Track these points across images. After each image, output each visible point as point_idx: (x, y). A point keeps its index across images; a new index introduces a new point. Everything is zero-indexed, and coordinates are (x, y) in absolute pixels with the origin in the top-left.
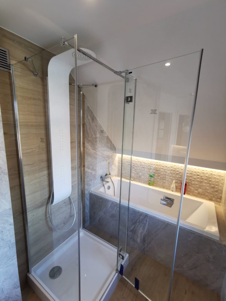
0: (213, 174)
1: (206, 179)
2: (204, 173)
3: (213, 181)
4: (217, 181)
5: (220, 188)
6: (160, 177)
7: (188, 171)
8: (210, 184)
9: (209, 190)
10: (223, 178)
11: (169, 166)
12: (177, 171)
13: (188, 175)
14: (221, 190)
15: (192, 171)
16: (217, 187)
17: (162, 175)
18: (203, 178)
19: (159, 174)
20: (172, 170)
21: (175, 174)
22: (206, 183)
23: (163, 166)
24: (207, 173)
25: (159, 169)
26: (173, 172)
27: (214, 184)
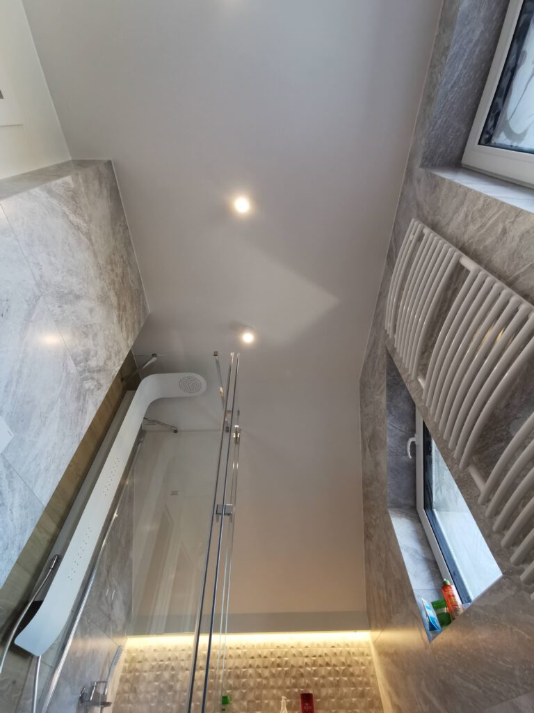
0: (351, 653)
1: (343, 670)
2: (335, 654)
3: (357, 672)
4: (364, 670)
5: (374, 692)
6: (248, 699)
7: (307, 657)
8: (354, 685)
9: (358, 708)
10: (369, 658)
11: (265, 652)
12: (284, 663)
13: (309, 669)
14: (379, 699)
15: (314, 654)
16: (369, 690)
17: (252, 689)
18: (337, 671)
19: (245, 689)
20: (273, 663)
21: (282, 675)
22: (347, 684)
23: (253, 658)
24: (341, 652)
25: (244, 670)
26: (276, 671)
27: (361, 683)
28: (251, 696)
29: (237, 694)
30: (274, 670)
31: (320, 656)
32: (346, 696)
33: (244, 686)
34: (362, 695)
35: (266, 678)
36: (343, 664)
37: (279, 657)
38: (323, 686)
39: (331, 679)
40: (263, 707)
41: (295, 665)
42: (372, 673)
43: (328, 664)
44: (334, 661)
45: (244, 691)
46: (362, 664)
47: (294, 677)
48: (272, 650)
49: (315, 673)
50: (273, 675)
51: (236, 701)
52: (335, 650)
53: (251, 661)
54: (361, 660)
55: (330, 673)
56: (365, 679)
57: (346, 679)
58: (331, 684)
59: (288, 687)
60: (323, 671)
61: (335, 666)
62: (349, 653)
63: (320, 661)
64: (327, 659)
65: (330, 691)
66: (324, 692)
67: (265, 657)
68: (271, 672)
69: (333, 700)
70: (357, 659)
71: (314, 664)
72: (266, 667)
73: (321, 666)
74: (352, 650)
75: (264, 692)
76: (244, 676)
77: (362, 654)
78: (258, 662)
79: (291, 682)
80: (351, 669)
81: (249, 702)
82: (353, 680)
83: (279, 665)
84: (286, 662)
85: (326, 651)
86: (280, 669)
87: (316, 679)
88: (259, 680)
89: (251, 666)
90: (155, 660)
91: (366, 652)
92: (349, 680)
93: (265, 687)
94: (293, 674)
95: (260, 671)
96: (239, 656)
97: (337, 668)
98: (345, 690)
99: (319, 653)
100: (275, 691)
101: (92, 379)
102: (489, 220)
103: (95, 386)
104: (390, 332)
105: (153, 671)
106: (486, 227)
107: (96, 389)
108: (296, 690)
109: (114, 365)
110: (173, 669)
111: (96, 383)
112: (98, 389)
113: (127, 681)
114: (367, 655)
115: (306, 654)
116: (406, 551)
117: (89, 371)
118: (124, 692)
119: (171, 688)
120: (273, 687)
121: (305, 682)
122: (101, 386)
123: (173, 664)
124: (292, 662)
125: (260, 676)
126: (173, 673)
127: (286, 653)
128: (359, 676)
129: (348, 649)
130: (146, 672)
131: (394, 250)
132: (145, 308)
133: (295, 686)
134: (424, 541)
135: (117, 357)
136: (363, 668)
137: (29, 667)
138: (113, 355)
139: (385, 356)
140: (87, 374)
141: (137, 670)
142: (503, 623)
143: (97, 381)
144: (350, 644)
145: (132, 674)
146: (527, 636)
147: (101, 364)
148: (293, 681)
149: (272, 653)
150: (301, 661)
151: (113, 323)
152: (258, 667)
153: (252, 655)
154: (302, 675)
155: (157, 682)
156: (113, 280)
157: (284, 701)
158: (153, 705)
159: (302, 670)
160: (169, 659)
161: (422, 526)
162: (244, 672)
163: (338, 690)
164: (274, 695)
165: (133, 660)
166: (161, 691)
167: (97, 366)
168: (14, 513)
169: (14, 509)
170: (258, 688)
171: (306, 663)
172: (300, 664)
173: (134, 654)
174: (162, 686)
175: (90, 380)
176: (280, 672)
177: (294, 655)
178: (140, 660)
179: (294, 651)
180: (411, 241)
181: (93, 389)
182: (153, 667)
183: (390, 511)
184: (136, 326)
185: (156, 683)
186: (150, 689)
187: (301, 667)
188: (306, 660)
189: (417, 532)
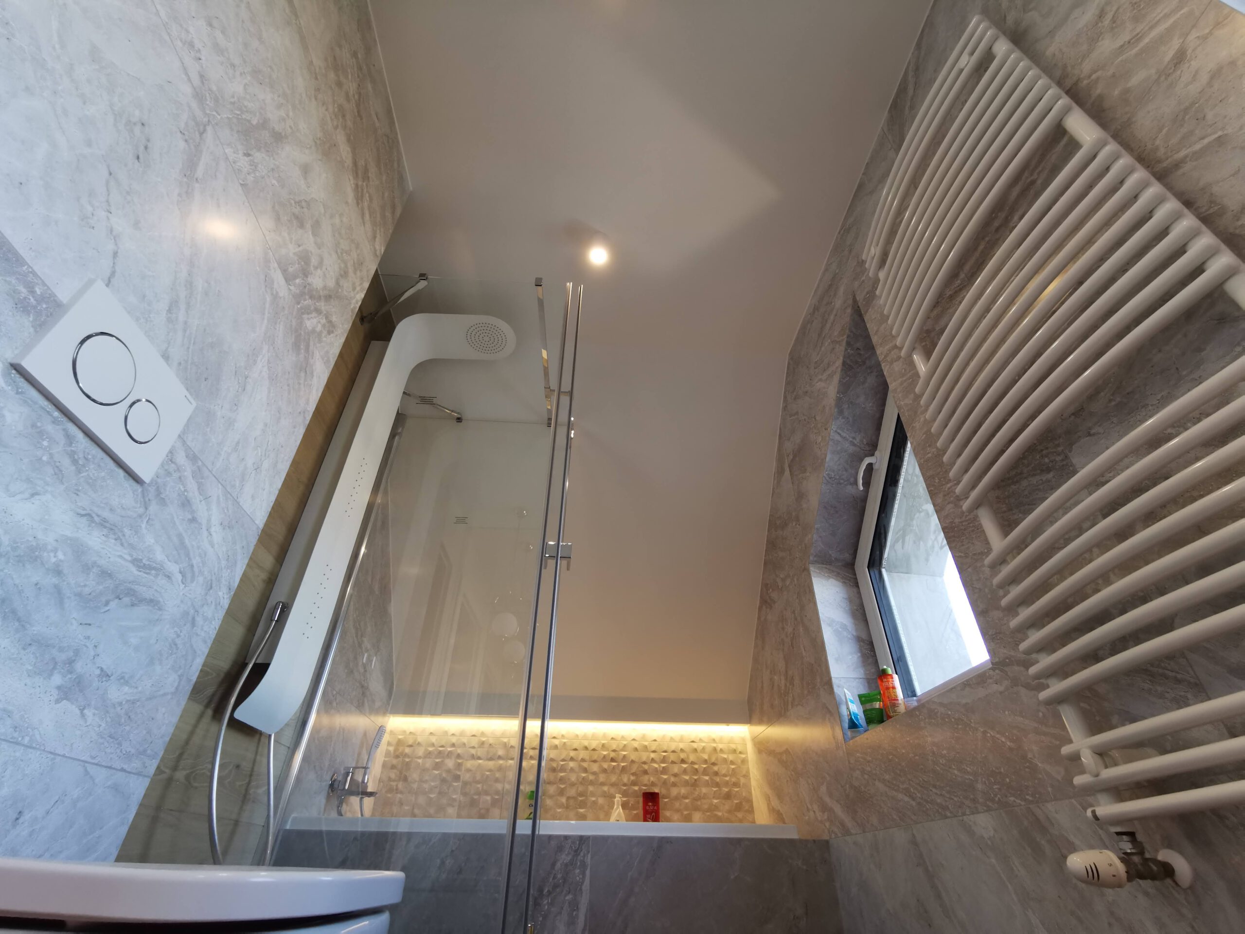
0: (718, 749)
1: (705, 768)
2: (696, 750)
3: (724, 772)
4: (733, 769)
5: (744, 794)
6: (568, 795)
7: (654, 752)
8: (717, 785)
9: (719, 811)
10: (743, 756)
11: (594, 744)
12: (621, 757)
13: (656, 765)
14: (749, 801)
15: (665, 748)
16: (737, 792)
17: (573, 785)
18: (696, 770)
19: (564, 783)
20: (605, 756)
21: (618, 771)
22: (707, 784)
23: (576, 750)
24: (704, 748)
25: (562, 763)
26: (609, 766)
27: (727, 784)
28: (572, 792)
29: (552, 789)
30: (605, 765)
31: (674, 752)
32: (705, 797)
33: (562, 780)
34: (728, 796)
35: (594, 773)
36: (706, 761)
37: (614, 751)
38: (674, 785)
39: (687, 778)
40: (589, 804)
41: (637, 760)
42: (744, 772)
43: (683, 761)
44: (692, 758)
45: (562, 786)
46: (732, 763)
47: (633, 774)
48: (603, 742)
49: (664, 771)
50: (605, 771)
51: (551, 797)
52: (695, 745)
53: (572, 754)
54: (731, 757)
55: (685, 771)
56: (734, 780)
57: (707, 778)
58: (686, 783)
59: (625, 785)
60: (676, 769)
61: (693, 763)
62: (715, 749)
63: (673, 757)
64: (683, 756)
65: (683, 791)
66: (674, 791)
67: (594, 750)
68: (601, 766)
69: (687, 801)
70: (725, 756)
71: (664, 760)
72: (595, 761)
73: (673, 762)
74: (720, 746)
75: (591, 788)
76: (563, 769)
77: (734, 751)
78: (582, 754)
79: (629, 779)
80: (716, 768)
81: (568, 798)
82: (718, 779)
83: (613, 760)
84: (624, 756)
85: (681, 746)
86: (614, 764)
87: (665, 777)
88: (584, 775)
89: (572, 759)
90: (433, 745)
91: (740, 748)
92: (711, 779)
93: (592, 783)
94: (633, 771)
95: (585, 765)
96: (556, 747)
97: (696, 766)
98: (704, 790)
99: (673, 748)
100: (606, 788)
101: (318, 311)
102: (1152, 28)
103: (324, 326)
104: (871, 266)
105: (429, 758)
106: (1142, 45)
107: (325, 333)
108: (636, 788)
109: (354, 289)
110: (459, 756)
111: (324, 321)
112: (329, 332)
113: (393, 767)
114: (740, 753)
115: (653, 748)
116: (830, 625)
117: (312, 297)
118: (390, 779)
119: (457, 778)
120: (603, 784)
121: (649, 780)
122: (334, 326)
123: (459, 751)
124: (633, 756)
125: (585, 770)
126: (460, 761)
127: (625, 746)
128: (725, 775)
129: (714, 745)
130: (420, 758)
131: (911, 92)
132: (402, 178)
133: (634, 783)
134: (859, 613)
135: (358, 273)
136: (733, 767)
137: (258, 747)
138: (351, 270)
139: (849, 311)
140: (308, 302)
141: (406, 755)
142: (973, 725)
143: (327, 318)
144: (717, 741)
145: (401, 759)
146: (1008, 743)
147: (331, 284)
148: (632, 778)
149: (603, 745)
150: (644, 756)
151: (347, 203)
152: (583, 760)
153: (575, 746)
154: (645, 772)
155: (437, 770)
156: (341, 107)
157: (618, 799)
158: (432, 796)
159: (646, 767)
160: (453, 745)
161: (859, 593)
162: (562, 765)
163: (695, 790)
164: (605, 792)
165: (400, 743)
166: (444, 781)
167: (325, 288)
168: (214, 534)
169: (213, 530)
170: (581, 783)
171: (653, 759)
172: (644, 759)
173: (400, 737)
174: (444, 775)
175: (314, 314)
176: (614, 767)
177: (636, 749)
178: (410, 743)
179: (636, 744)
180: (962, 70)
181: (321, 332)
182: (430, 753)
183: (812, 569)
184: (388, 214)
185: (436, 772)
186: (427, 778)
187: (645, 763)
188: (653, 755)
189: (850, 600)
